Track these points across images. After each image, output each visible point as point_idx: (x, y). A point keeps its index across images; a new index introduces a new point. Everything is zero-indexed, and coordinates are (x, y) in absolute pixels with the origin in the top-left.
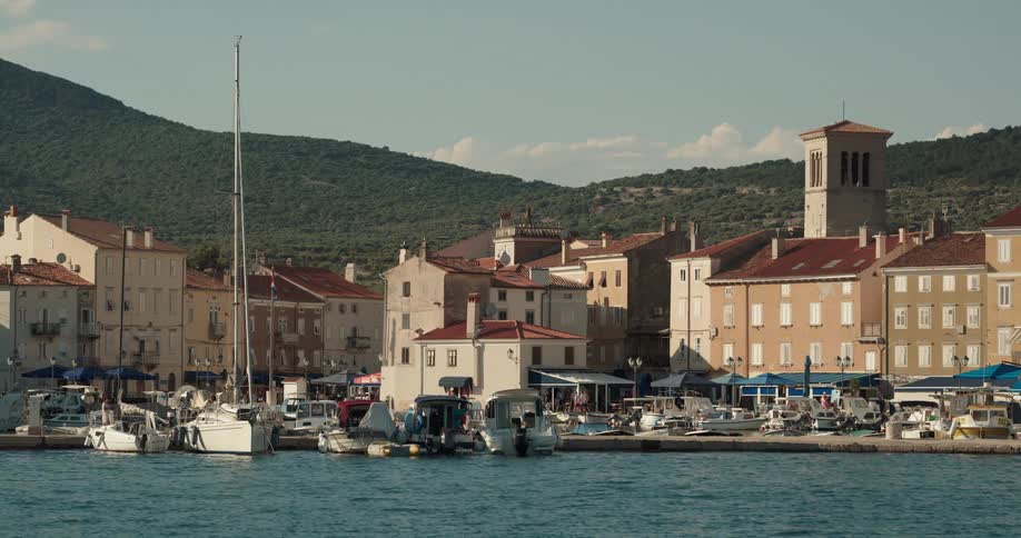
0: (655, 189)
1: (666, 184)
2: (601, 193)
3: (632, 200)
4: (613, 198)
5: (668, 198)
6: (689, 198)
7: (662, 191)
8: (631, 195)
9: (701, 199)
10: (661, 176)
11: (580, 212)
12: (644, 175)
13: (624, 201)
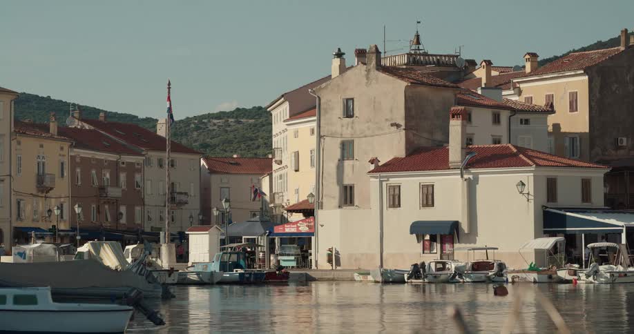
0: (230, 120)
1: (237, 118)
2: (194, 123)
3: (215, 128)
4: (202, 126)
5: (239, 126)
6: (255, 125)
7: (235, 122)
8: (215, 125)
9: (264, 125)
10: (233, 112)
11: (182, 135)
12: (221, 112)
13: (211, 128)
